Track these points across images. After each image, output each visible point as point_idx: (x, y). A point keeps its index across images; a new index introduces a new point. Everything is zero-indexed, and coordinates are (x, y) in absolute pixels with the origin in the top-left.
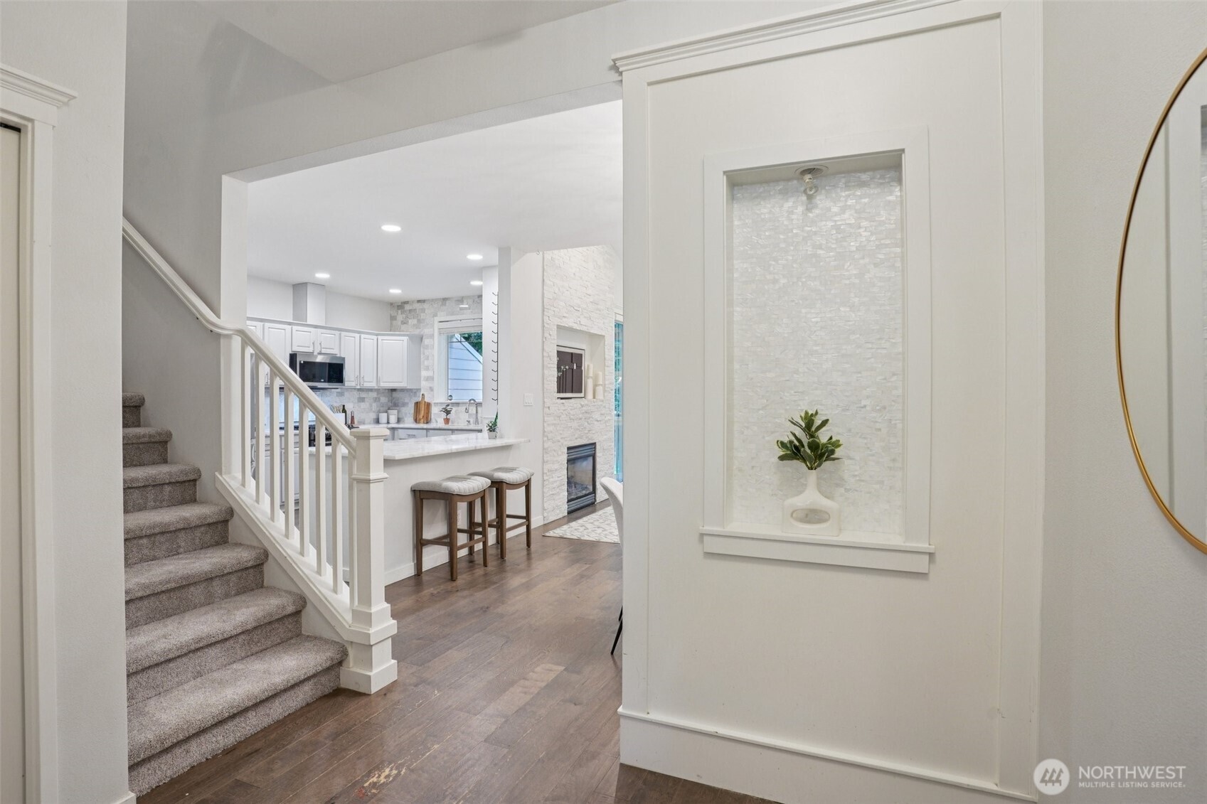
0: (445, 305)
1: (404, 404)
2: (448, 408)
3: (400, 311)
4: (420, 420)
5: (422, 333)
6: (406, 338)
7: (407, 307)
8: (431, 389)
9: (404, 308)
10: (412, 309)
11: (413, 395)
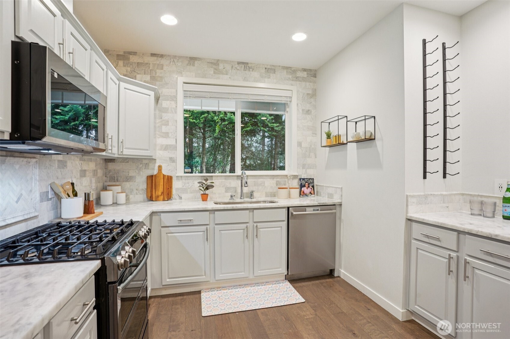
0: (194, 65)
1: (129, 179)
3: (121, 62)
4: (157, 197)
7: (134, 59)
8: (173, 160)
9: (128, 59)
10: (143, 62)
11: (144, 167)
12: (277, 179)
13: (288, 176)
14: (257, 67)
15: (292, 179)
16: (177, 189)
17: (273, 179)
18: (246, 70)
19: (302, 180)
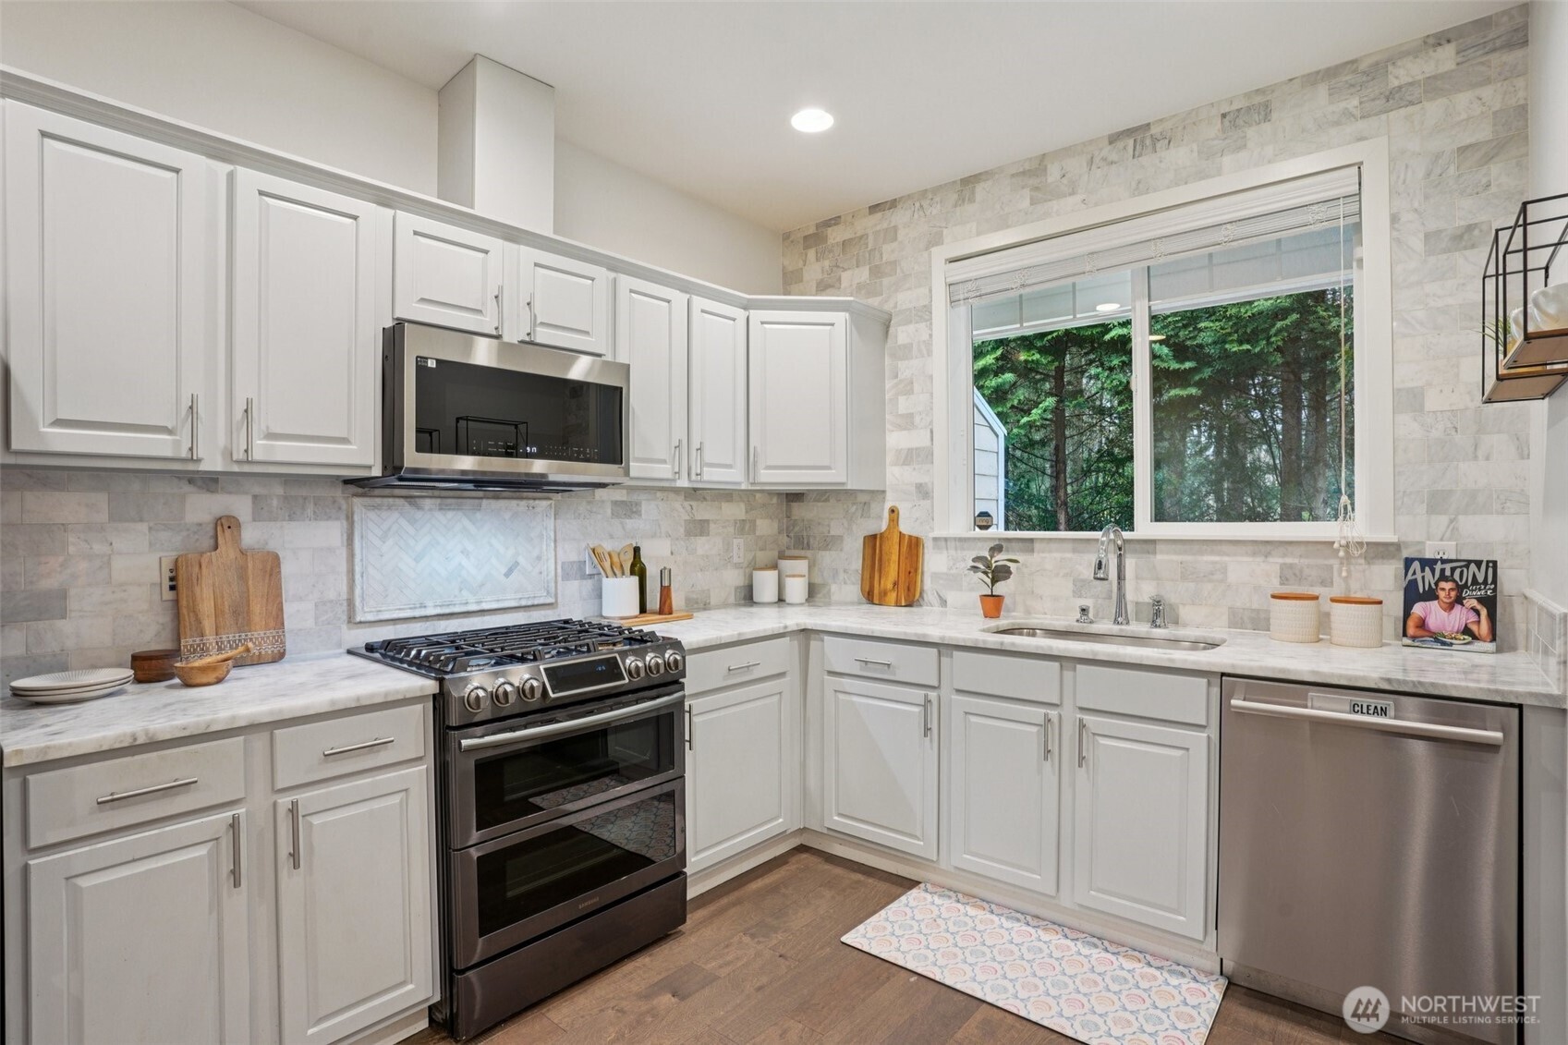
0: (972, 200)
1: (830, 542)
2: (1000, 559)
3: (811, 253)
4: (884, 594)
5: (887, 307)
6: (841, 318)
7: (836, 235)
8: (924, 492)
9: (825, 239)
10: (854, 236)
11: (860, 512)
12: (1284, 556)
13: (1336, 545)
14: (1184, 128)
15: (1362, 561)
16: (936, 576)
17: (1266, 557)
18: (1140, 155)
19: (1416, 565)
